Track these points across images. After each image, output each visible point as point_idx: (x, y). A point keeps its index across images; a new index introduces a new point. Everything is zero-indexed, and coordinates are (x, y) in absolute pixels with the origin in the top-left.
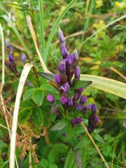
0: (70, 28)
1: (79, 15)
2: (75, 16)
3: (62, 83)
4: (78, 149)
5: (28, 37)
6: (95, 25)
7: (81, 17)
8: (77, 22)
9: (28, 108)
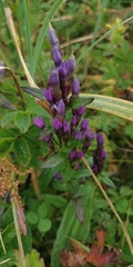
0: (74, 29)
1: (88, 8)
2: (80, 10)
3: (54, 100)
4: (80, 197)
5: (8, 42)
6: (108, 25)
7: (91, 13)
8: (84, 21)
9: (9, 139)
